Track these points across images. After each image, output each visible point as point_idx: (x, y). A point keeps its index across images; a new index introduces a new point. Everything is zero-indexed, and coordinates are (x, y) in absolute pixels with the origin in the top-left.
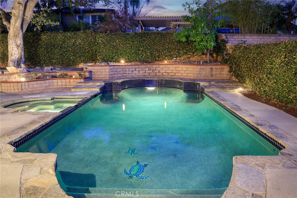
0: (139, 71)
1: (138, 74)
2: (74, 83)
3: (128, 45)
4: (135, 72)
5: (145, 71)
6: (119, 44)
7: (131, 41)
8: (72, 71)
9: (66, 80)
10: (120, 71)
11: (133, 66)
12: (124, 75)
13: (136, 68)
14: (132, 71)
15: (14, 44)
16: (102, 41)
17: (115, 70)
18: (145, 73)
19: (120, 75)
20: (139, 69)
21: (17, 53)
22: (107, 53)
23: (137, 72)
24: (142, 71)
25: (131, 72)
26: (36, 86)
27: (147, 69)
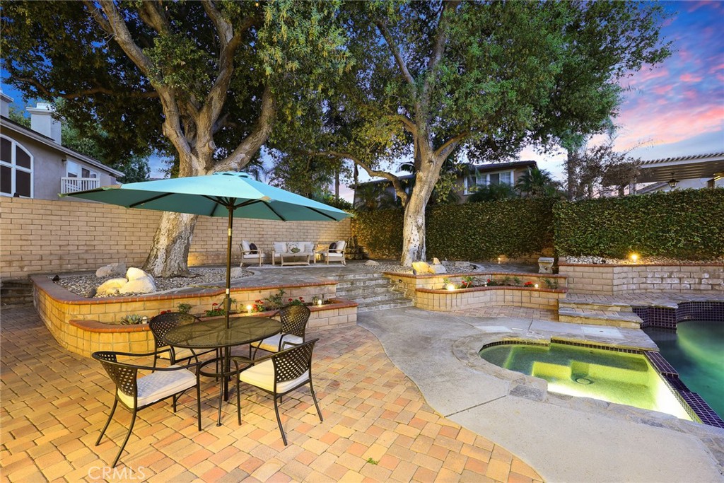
0: (680, 278)
1: (678, 287)
2: (540, 299)
3: (634, 221)
4: (669, 281)
5: (701, 279)
6: (608, 221)
7: (644, 212)
8: (526, 274)
9: (523, 292)
10: (633, 278)
11: (665, 268)
12: (642, 286)
13: (672, 273)
14: (662, 278)
15: (414, 224)
16: (566, 214)
17: (624, 275)
18: (700, 283)
19: (634, 287)
20: (680, 275)
21: (417, 238)
22: (579, 238)
23: (677, 281)
24: (689, 280)
25: (658, 281)
26: (471, 300)
27: (707, 276)
